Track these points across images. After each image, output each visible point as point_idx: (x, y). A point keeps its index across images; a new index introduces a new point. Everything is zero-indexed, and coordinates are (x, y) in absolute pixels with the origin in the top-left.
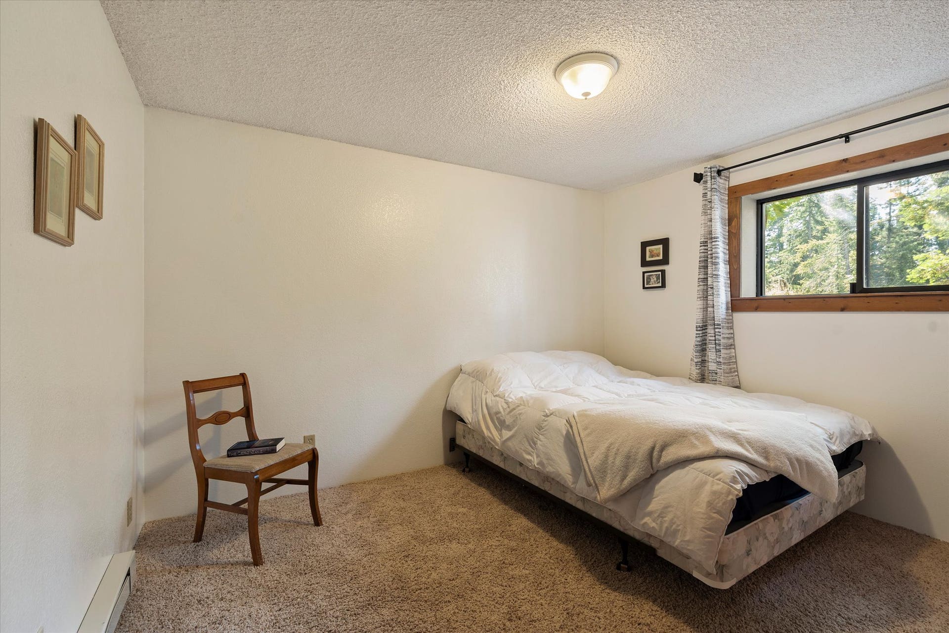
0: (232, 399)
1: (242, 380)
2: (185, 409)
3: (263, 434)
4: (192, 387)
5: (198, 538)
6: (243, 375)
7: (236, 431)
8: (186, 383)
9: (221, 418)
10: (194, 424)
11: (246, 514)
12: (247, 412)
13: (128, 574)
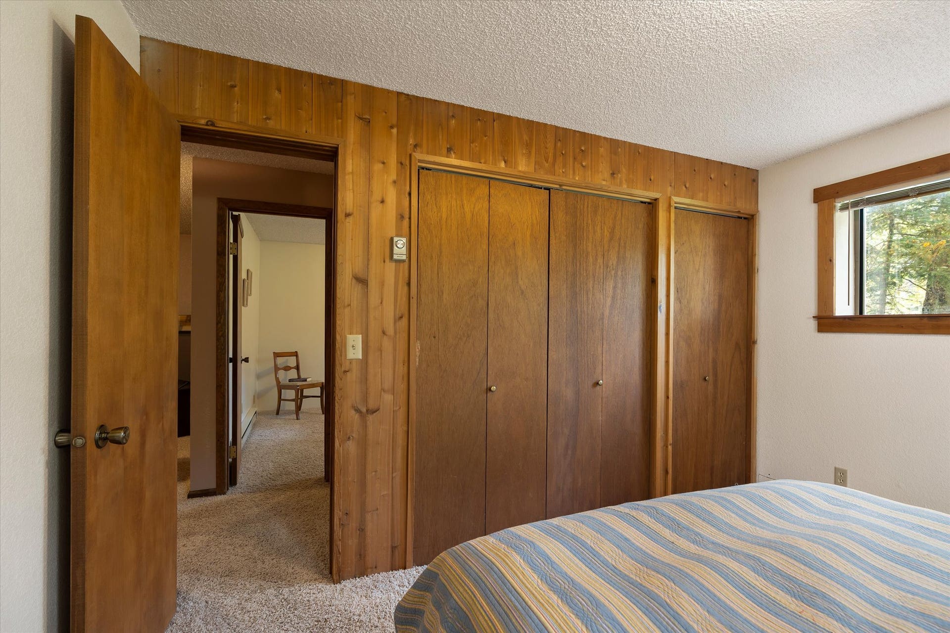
0: (292, 362)
1: (296, 354)
2: (274, 365)
3: (303, 376)
4: (277, 355)
5: (278, 413)
6: (296, 352)
7: (293, 374)
8: (274, 353)
9: (287, 368)
10: (277, 369)
11: (294, 401)
12: (297, 368)
13: (255, 413)
